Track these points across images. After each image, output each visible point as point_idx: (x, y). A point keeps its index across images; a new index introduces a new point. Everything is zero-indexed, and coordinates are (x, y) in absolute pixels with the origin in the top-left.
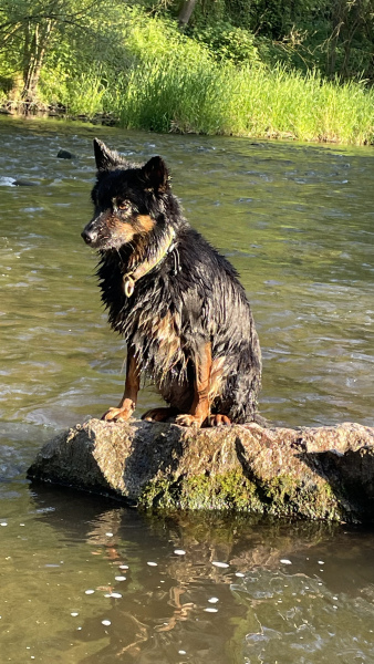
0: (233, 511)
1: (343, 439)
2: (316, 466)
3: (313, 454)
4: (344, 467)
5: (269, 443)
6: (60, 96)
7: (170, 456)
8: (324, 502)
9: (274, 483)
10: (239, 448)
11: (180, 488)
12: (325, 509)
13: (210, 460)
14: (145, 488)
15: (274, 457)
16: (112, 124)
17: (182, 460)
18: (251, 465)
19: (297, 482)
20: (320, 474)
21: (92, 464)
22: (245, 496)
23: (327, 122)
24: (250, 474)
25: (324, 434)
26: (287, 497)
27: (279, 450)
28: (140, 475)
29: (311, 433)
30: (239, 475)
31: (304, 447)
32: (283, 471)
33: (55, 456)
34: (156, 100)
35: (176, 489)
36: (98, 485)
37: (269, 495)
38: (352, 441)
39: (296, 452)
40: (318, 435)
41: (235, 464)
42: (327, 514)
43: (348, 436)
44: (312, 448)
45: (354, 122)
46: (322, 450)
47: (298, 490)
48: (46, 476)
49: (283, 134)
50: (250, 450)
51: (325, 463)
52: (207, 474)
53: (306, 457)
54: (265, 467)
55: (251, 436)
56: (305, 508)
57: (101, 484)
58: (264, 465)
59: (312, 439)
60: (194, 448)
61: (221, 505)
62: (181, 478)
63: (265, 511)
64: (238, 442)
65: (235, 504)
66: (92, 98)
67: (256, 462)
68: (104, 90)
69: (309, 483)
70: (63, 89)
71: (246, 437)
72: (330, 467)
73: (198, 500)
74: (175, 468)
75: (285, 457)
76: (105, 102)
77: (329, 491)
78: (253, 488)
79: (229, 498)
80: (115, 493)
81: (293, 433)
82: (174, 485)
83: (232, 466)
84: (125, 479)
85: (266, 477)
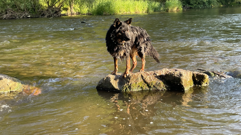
0: (143, 90)
1: (164, 72)
2: (159, 78)
3: (158, 76)
4: (165, 78)
5: (148, 75)
6: (78, 10)
7: (127, 80)
8: (162, 86)
9: (151, 83)
10: (142, 77)
11: (131, 87)
12: (162, 87)
13: (136, 80)
14: (123, 88)
15: (150, 78)
16: (91, 15)
17: (130, 81)
18: (145, 80)
19: (156, 82)
20: (160, 80)
21: (111, 84)
22: (145, 87)
23: (137, 9)
24: (145, 82)
25: (160, 71)
26: (154, 86)
27: (151, 76)
28: (121, 85)
29: (157, 71)
30: (143, 82)
31: (156, 75)
32: (152, 80)
33: (102, 83)
34: (99, 8)
35: (130, 87)
36: (112, 88)
37: (150, 86)
38: (166, 72)
39: (154, 76)
40: (159, 72)
41: (142, 80)
42: (163, 88)
43: (165, 71)
44: (158, 75)
45: (142, 8)
46: (160, 75)
47: (156, 84)
48: (100, 88)
49: (127, 12)
50: (145, 77)
51: (161, 77)
52: (136, 83)
53: (157, 77)
54: (148, 80)
55: (144, 74)
56: (158, 88)
57: (113, 88)
58: (148, 79)
59: (157, 73)
60: (132, 78)
61: (140, 89)
62: (130, 85)
63: (150, 89)
64: (142, 75)
65: (143, 89)
66: (85, 10)
67: (146, 79)
68: (88, 8)
69: (158, 82)
70: (79, 9)
71: (143, 74)
72: (162, 78)
73: (135, 89)
74: (129, 83)
75: (152, 77)
76: (88, 10)
77: (163, 83)
78: (146, 85)
79: (141, 88)
80: (116, 90)
81: (153, 72)
82: (129, 86)
83: (141, 81)
84: (118, 86)
85: (149, 82)
